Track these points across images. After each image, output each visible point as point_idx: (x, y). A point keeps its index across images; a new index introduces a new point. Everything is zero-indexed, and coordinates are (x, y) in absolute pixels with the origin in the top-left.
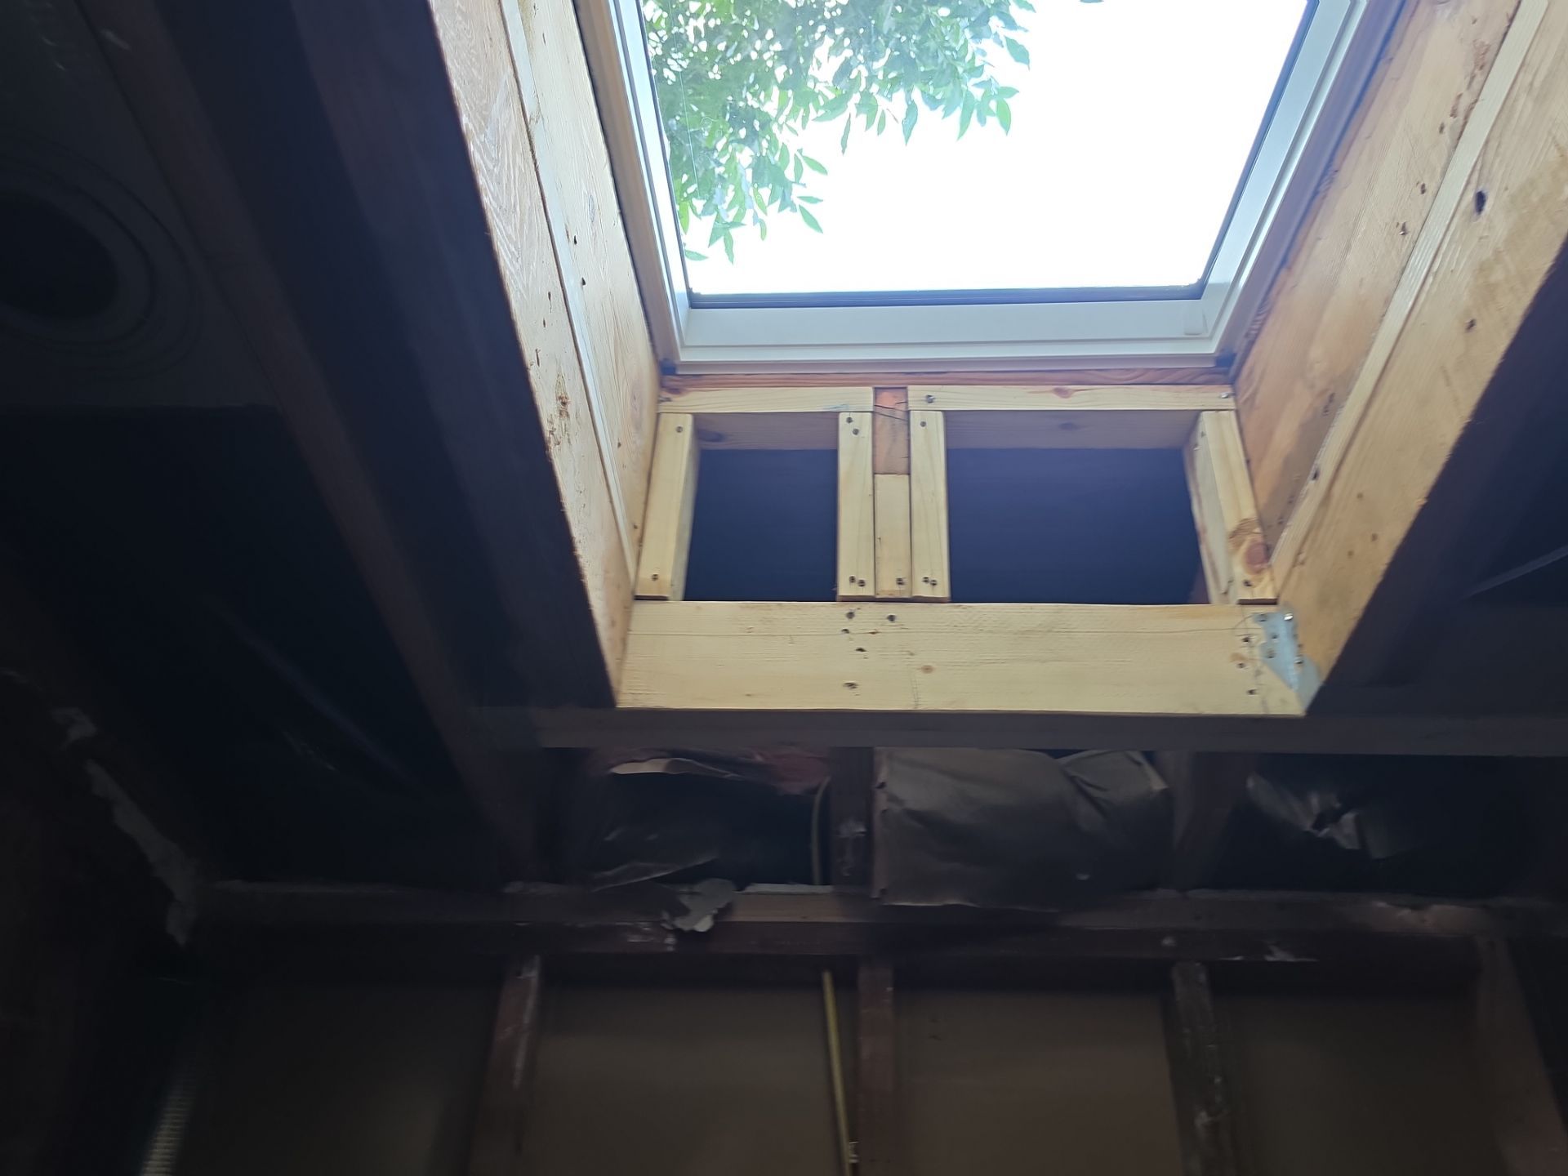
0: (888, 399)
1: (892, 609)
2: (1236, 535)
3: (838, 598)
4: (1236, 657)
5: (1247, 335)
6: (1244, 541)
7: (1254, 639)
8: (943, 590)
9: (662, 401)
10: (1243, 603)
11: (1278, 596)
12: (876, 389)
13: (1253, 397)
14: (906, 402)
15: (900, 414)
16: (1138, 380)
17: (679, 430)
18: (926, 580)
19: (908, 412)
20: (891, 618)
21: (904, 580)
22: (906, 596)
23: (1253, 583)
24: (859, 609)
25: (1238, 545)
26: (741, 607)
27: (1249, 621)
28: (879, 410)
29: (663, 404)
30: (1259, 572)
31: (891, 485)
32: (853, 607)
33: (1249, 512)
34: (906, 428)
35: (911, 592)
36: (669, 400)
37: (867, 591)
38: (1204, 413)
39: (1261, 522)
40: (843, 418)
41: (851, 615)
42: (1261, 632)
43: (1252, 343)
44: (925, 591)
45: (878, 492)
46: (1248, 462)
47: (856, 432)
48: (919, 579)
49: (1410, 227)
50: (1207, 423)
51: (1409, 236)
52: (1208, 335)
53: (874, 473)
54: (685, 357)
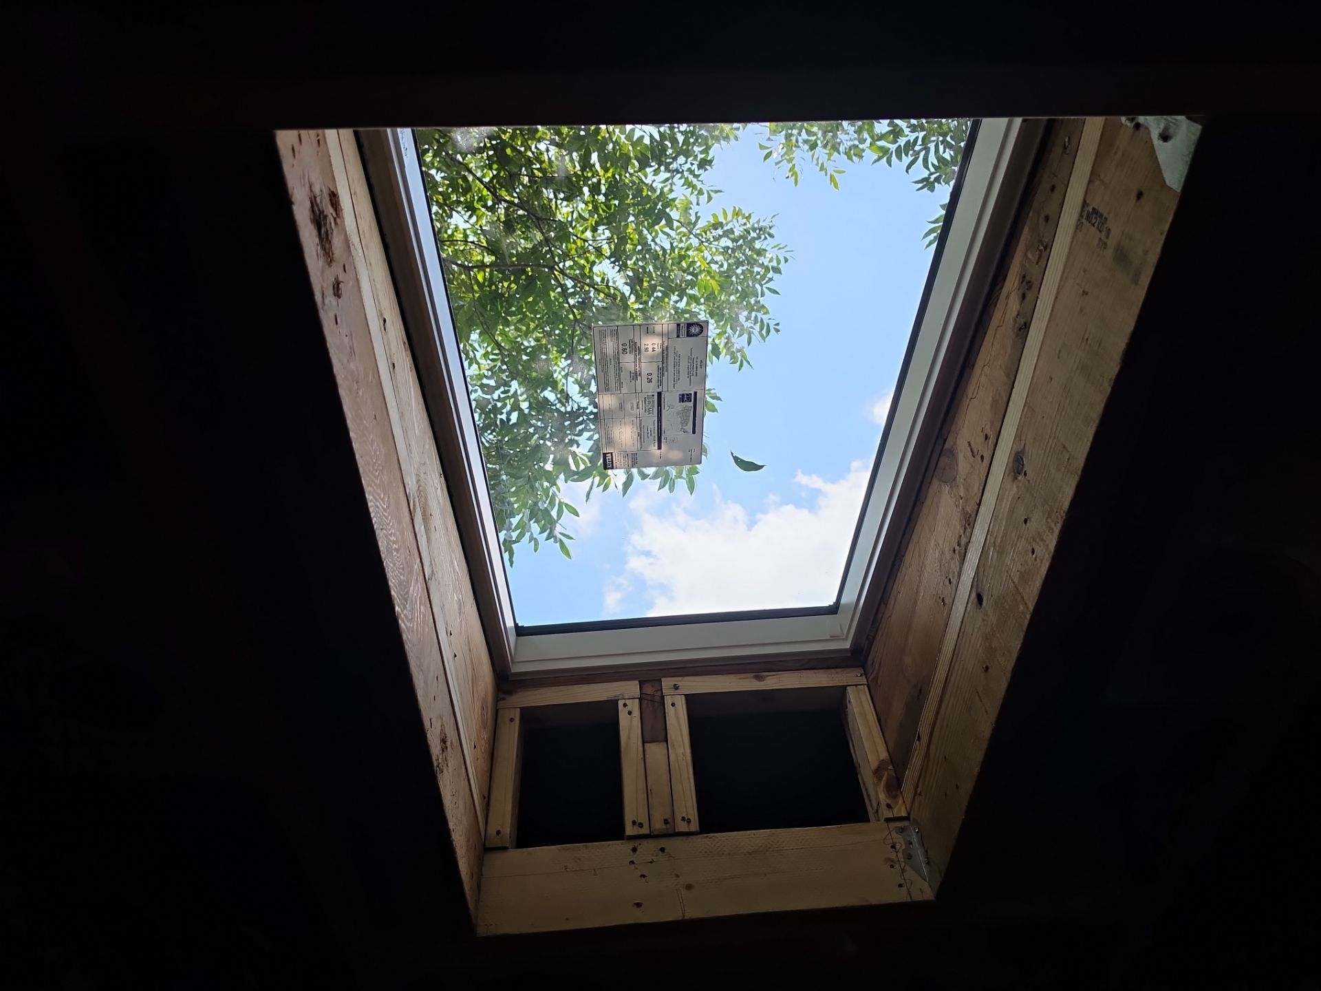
0: (649, 689)
1: (662, 843)
2: (878, 772)
3: (625, 837)
4: (889, 860)
5: (867, 638)
6: (884, 775)
7: (898, 846)
8: (695, 826)
9: (500, 700)
10: (888, 820)
11: (909, 814)
12: (640, 682)
13: (876, 678)
14: (662, 689)
15: (657, 699)
16: (803, 667)
17: (512, 720)
18: (683, 819)
19: (663, 697)
20: (662, 850)
21: (669, 820)
22: (671, 832)
23: (892, 806)
24: (640, 844)
25: (880, 779)
26: (560, 850)
27: (893, 833)
28: (643, 696)
29: (501, 702)
30: (895, 797)
31: (655, 750)
32: (636, 843)
33: (884, 755)
34: (662, 708)
35: (675, 830)
36: (504, 699)
37: (645, 831)
38: (848, 688)
39: (892, 761)
40: (621, 703)
41: (634, 850)
42: (902, 841)
43: (871, 644)
44: (682, 827)
45: (647, 756)
46: (879, 720)
47: (630, 713)
48: (678, 818)
49: (947, 601)
50: (851, 694)
51: (947, 607)
52: (844, 637)
53: (644, 742)
54: (515, 669)
